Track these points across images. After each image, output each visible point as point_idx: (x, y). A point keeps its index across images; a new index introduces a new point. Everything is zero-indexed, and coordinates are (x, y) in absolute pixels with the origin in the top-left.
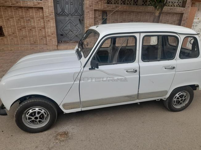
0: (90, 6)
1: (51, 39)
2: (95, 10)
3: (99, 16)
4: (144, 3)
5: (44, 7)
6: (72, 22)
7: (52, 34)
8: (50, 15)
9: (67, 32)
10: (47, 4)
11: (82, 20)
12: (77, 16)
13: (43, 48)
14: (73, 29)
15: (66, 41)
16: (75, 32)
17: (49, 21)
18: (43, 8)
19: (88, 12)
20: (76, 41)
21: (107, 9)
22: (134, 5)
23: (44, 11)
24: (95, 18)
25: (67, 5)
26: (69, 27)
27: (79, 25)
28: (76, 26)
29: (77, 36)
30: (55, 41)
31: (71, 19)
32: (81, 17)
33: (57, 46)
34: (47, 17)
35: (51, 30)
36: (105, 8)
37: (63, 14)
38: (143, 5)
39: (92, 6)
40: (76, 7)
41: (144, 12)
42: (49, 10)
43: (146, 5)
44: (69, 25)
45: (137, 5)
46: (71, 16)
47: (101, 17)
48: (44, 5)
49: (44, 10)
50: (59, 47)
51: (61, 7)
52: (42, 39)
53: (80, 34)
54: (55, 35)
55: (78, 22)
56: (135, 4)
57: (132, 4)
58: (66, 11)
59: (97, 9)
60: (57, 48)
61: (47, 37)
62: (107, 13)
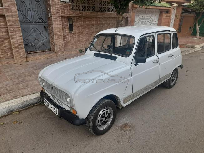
0: (57, 13)
1: (18, 51)
2: (62, 16)
3: (66, 22)
4: (100, 9)
5: (6, 15)
6: (36, 30)
7: (19, 45)
8: (15, 23)
9: (32, 41)
10: (10, 11)
11: (47, 27)
12: (42, 24)
13: (8, 63)
14: (38, 37)
15: (32, 52)
16: (41, 40)
17: (13, 30)
18: (4, 15)
19: (56, 18)
20: (43, 50)
21: (73, 15)
22: (92, 11)
23: (7, 20)
24: (63, 24)
25: (29, 12)
26: (34, 35)
27: (45, 33)
28: (41, 34)
29: (43, 44)
30: (22, 52)
31: (36, 26)
32: (46, 24)
33: (26, 58)
34: (11, 25)
35: (17, 40)
36: (71, 14)
37: (26, 21)
38: (99, 11)
39: (59, 12)
40: (39, 13)
41: (96, 17)
42: (13, 18)
43: (101, 11)
44: (34, 33)
45: (95, 11)
46: (35, 24)
47: (67, 23)
48: (6, 12)
49: (6, 18)
50: (28, 59)
51: (22, 14)
52: (5, 52)
53: (46, 42)
54: (23, 46)
55: (43, 29)
56: (94, 10)
57: (91, 10)
58: (28, 18)
59: (64, 15)
60: (27, 60)
61: (13, 49)
62: (72, 19)
